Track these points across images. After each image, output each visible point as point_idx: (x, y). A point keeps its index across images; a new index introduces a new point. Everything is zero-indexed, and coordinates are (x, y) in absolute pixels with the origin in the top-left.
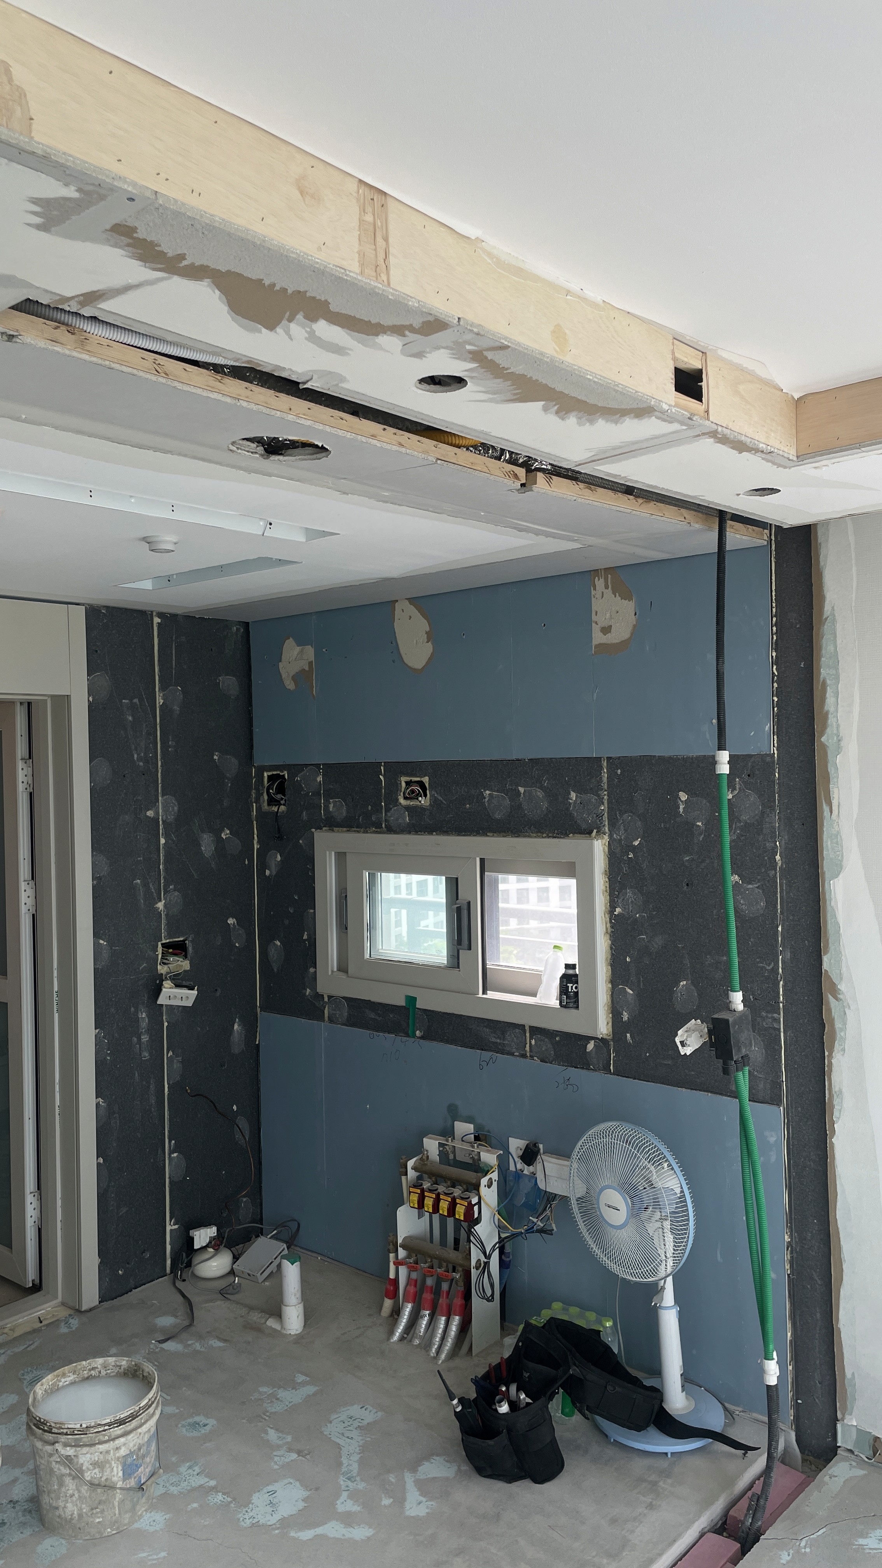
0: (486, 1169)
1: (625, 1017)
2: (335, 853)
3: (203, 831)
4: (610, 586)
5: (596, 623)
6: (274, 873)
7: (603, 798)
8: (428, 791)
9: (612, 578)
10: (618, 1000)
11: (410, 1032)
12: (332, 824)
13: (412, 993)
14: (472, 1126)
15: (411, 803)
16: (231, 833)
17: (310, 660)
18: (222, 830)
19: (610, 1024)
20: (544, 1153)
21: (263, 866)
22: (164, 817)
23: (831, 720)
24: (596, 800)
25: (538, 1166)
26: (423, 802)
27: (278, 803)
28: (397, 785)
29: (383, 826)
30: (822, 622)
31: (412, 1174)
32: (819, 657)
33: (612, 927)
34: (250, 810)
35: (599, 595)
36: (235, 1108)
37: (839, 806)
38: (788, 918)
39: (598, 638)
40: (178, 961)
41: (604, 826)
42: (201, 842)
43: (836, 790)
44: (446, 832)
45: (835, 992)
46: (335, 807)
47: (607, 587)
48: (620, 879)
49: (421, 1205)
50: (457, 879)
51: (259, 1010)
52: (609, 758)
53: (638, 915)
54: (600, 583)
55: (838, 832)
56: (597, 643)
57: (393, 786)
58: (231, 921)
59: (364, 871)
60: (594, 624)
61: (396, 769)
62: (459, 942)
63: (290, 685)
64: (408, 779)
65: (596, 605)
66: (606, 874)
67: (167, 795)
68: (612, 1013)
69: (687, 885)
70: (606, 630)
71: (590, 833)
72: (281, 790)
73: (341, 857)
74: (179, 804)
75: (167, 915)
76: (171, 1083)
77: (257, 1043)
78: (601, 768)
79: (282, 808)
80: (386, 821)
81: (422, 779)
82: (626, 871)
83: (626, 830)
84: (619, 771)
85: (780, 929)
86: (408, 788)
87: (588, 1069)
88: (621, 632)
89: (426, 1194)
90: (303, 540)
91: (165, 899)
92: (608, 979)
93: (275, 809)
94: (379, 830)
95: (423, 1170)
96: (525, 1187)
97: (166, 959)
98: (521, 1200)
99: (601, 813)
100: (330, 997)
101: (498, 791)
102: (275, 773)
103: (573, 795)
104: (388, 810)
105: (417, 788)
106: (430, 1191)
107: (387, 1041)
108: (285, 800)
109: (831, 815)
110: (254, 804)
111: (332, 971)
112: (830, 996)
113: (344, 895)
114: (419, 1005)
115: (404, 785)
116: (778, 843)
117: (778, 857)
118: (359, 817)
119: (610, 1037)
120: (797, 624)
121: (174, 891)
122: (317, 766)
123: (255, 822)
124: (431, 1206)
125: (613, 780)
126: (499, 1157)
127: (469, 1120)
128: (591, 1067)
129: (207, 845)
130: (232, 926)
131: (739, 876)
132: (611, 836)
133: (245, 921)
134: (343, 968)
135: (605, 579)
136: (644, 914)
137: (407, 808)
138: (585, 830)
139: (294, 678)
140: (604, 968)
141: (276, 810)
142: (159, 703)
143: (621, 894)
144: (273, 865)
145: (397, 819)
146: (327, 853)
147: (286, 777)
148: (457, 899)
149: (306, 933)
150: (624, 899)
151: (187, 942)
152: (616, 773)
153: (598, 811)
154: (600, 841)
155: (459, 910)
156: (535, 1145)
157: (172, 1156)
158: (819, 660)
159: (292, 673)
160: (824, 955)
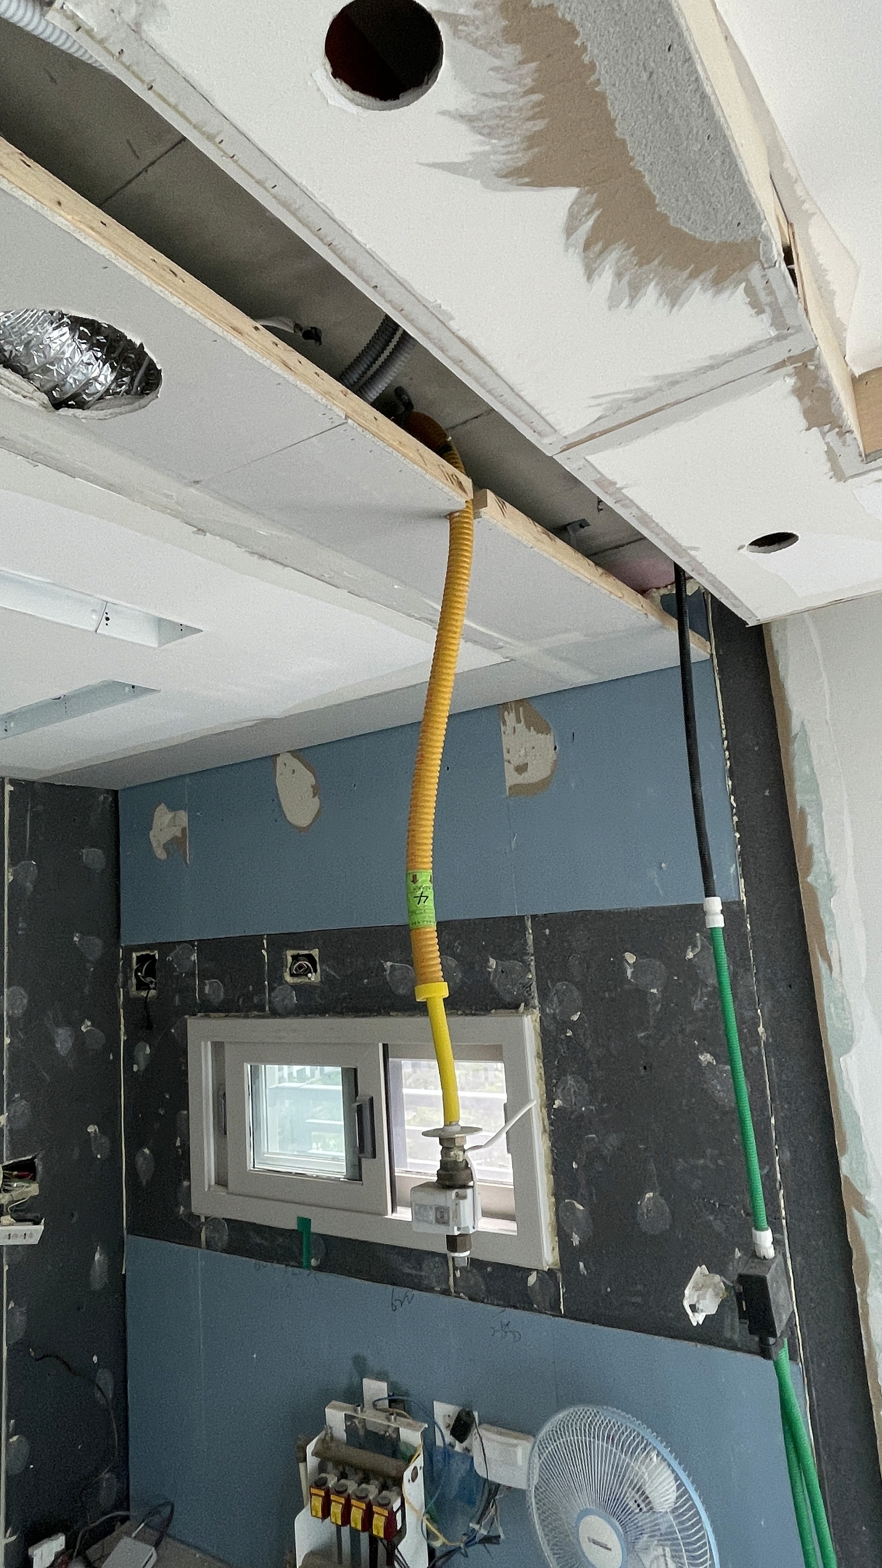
0: (409, 1455)
1: (576, 1240)
2: (212, 1043)
3: (58, 1025)
4: (523, 720)
5: (509, 762)
6: (143, 1068)
7: (530, 965)
8: (318, 966)
9: (524, 711)
10: (565, 1218)
11: (304, 1260)
12: (207, 1009)
13: (305, 1213)
14: (384, 1385)
15: (299, 981)
16: (92, 1025)
17: (184, 826)
18: (82, 1022)
19: (557, 1249)
20: (480, 1424)
21: (130, 1059)
22: (10, 1012)
23: (817, 855)
24: (521, 966)
25: (473, 1441)
26: (313, 979)
27: (146, 987)
28: (282, 962)
29: (267, 1008)
30: (790, 741)
31: (312, 1461)
32: (792, 781)
33: (551, 1124)
34: (116, 997)
35: (509, 730)
36: (95, 1359)
37: (840, 961)
38: (782, 1108)
39: (512, 778)
40: (23, 1186)
41: (533, 998)
42: (56, 1038)
43: (834, 942)
44: (341, 1013)
45: (862, 1206)
46: (212, 989)
47: (519, 721)
48: (558, 1062)
49: (326, 1513)
50: (355, 1070)
51: (125, 1232)
52: (534, 917)
53: (583, 1109)
54: (510, 718)
55: (844, 996)
56: (512, 784)
57: (277, 963)
58: (91, 1129)
59: (245, 1064)
60: (506, 763)
61: (280, 942)
62: (362, 1149)
63: (161, 854)
64: (295, 952)
65: (507, 740)
66: (539, 1057)
67: (14, 985)
68: (558, 1235)
69: (645, 1068)
70: (521, 769)
71: (517, 1007)
72: (151, 972)
73: (218, 1048)
74: (29, 995)
75: (11, 1131)
76: (11, 1343)
77: (123, 1272)
78: (525, 928)
79: (153, 992)
80: (270, 1001)
81: (311, 952)
82: (564, 1053)
83: (561, 1002)
84: (547, 931)
85: (773, 1121)
86: (295, 964)
87: (531, 1309)
88: (538, 771)
89: (333, 1497)
90: (155, 645)
91: (9, 1110)
92: (551, 1191)
93: (144, 994)
94: (262, 1014)
95: (325, 1458)
96: (458, 1470)
97: (10, 1186)
98: (454, 1489)
99: (529, 982)
100: (206, 1218)
101: (400, 962)
102: (144, 953)
103: (493, 962)
104: (272, 989)
105: (306, 963)
106: (339, 1493)
107: (276, 1271)
108: (156, 984)
109: (831, 972)
110: (121, 990)
111: (210, 1186)
112: (855, 1212)
113: (221, 1093)
114: (315, 1228)
115: (290, 959)
116: (759, 1011)
117: (761, 1029)
118: (238, 999)
119: (558, 1266)
120: (754, 746)
121: (22, 1099)
122: (191, 942)
123: (122, 1011)
124: (340, 1515)
125: (541, 942)
126: (424, 1435)
127: (380, 1376)
128: (535, 1306)
129: (63, 1040)
130: (92, 1135)
131: (711, 1055)
132: (542, 1010)
133: (109, 1127)
134: (221, 1182)
135: (516, 712)
136: (591, 1107)
137: (294, 987)
138: (509, 1004)
139: (166, 847)
140: (545, 1177)
141: (145, 996)
142: (8, 879)
143: (559, 1083)
144: (142, 1059)
145: (283, 1000)
146: (203, 1043)
147: (157, 958)
148: (357, 1094)
149: (179, 1139)
150: (564, 1088)
151: (36, 1160)
152: (545, 933)
153: (524, 980)
154: (529, 1017)
155: (360, 1109)
156: (469, 1414)
157: (11, 1440)
158: (792, 785)
159: (163, 841)
160: (842, 1156)
